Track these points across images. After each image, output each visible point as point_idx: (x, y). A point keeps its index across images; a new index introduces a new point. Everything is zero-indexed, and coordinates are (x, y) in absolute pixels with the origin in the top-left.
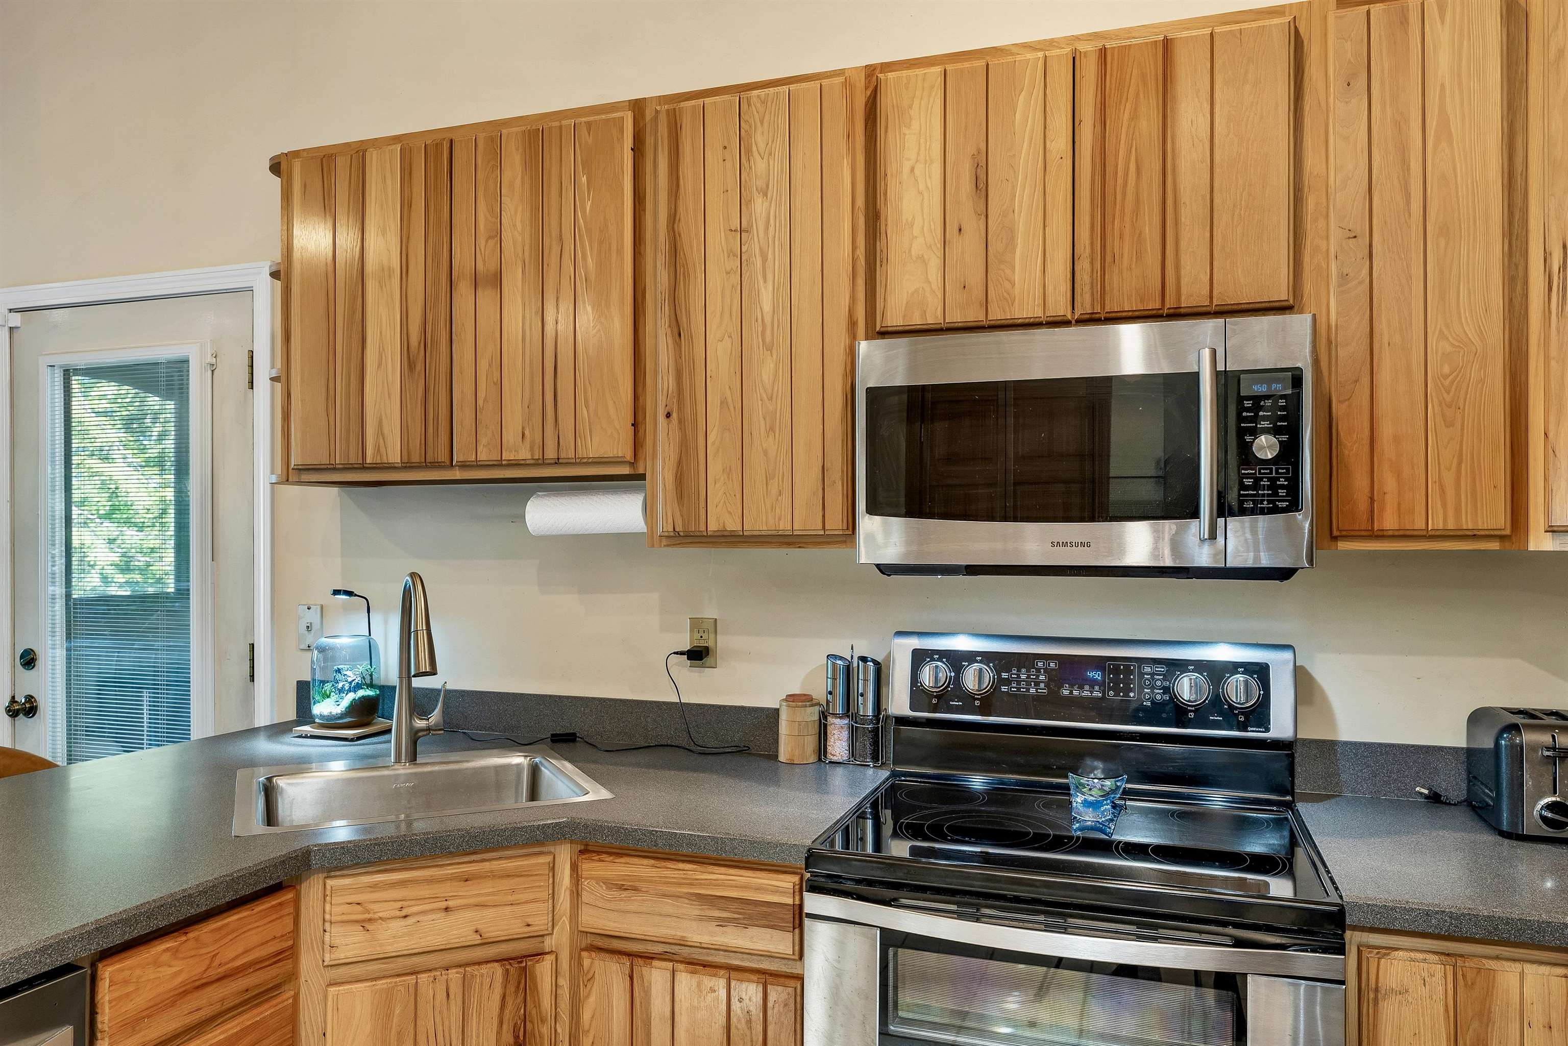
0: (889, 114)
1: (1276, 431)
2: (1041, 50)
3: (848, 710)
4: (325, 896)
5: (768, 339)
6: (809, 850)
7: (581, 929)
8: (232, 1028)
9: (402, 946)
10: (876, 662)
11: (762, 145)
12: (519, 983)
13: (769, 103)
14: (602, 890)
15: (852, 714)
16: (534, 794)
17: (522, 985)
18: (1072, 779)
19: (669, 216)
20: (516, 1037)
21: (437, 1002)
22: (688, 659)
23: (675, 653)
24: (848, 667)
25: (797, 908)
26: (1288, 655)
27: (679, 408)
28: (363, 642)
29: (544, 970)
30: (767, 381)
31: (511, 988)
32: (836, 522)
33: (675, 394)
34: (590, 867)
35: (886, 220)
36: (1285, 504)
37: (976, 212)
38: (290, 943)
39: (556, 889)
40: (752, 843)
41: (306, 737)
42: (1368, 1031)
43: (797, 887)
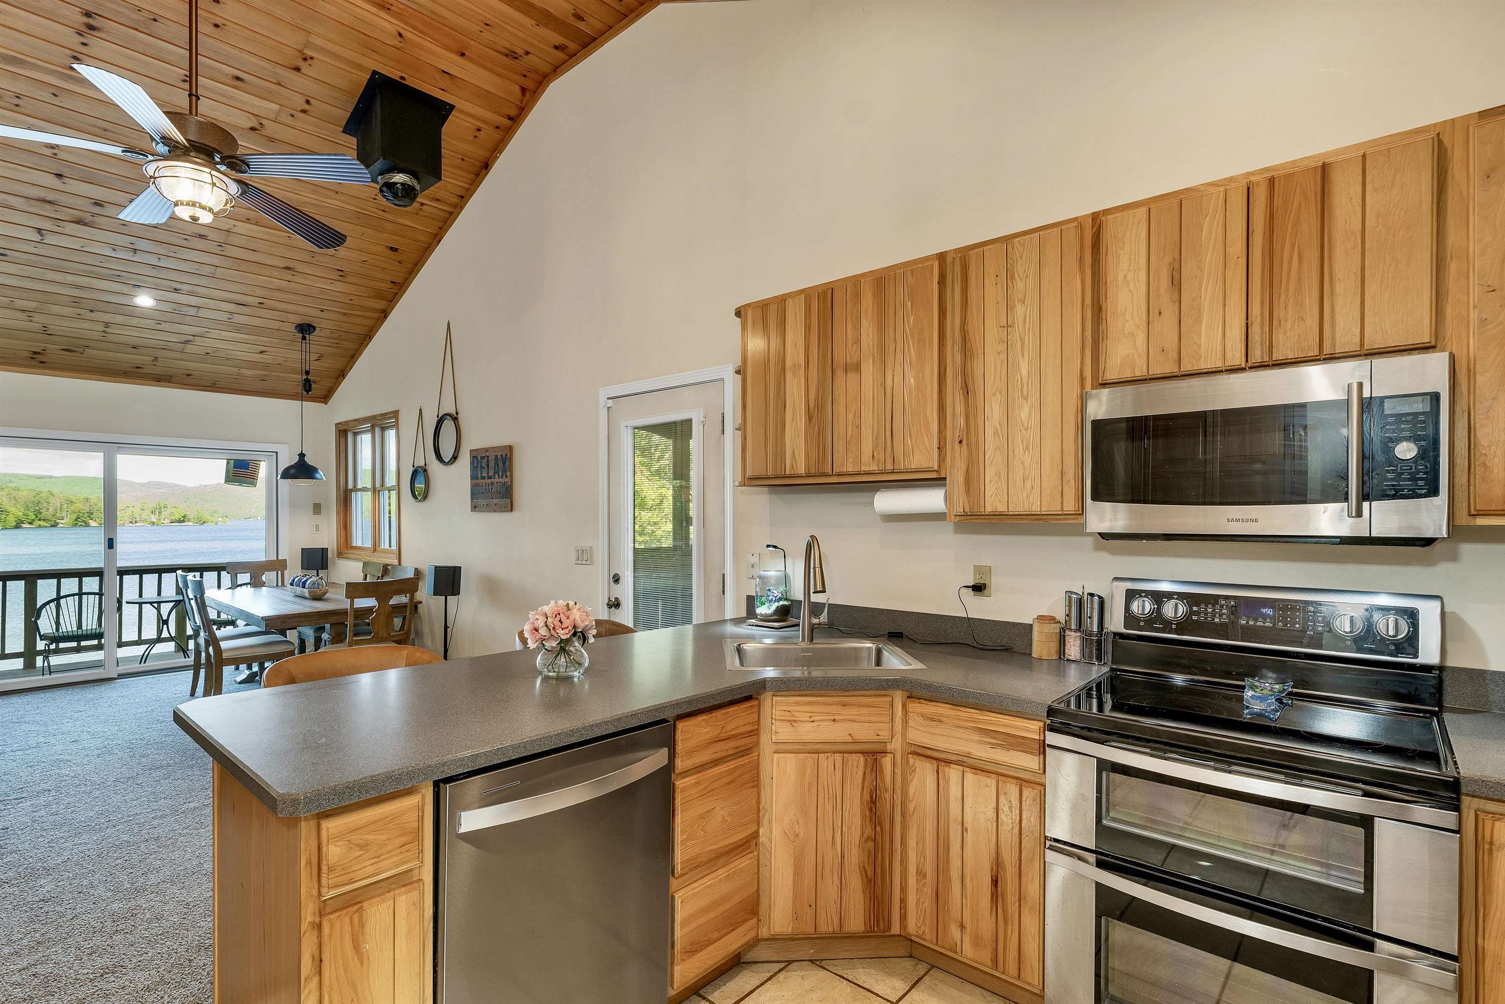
0: (1109, 243)
1: (1415, 439)
2: (1222, 186)
3: (1080, 627)
4: (772, 705)
5: (1025, 393)
6: (1049, 706)
7: (908, 741)
8: (731, 765)
9: (810, 737)
10: (1100, 597)
11: (1021, 272)
12: (873, 767)
13: (1026, 246)
14: (921, 720)
15: (1083, 630)
16: (878, 663)
17: (875, 769)
18: (1248, 681)
19: (961, 321)
20: (871, 797)
21: (829, 770)
22: (973, 590)
23: (964, 587)
24: (1080, 599)
25: (1041, 742)
26: (1436, 604)
27: (967, 438)
28: (782, 574)
29: (887, 761)
30: (1024, 420)
31: (868, 770)
32: (1070, 505)
33: (965, 429)
34: (913, 706)
35: (1106, 310)
36: (1423, 491)
37: (1172, 300)
38: (756, 727)
39: (894, 716)
40: (1013, 700)
41: (753, 625)
42: (1484, 872)
43: (1042, 729)
